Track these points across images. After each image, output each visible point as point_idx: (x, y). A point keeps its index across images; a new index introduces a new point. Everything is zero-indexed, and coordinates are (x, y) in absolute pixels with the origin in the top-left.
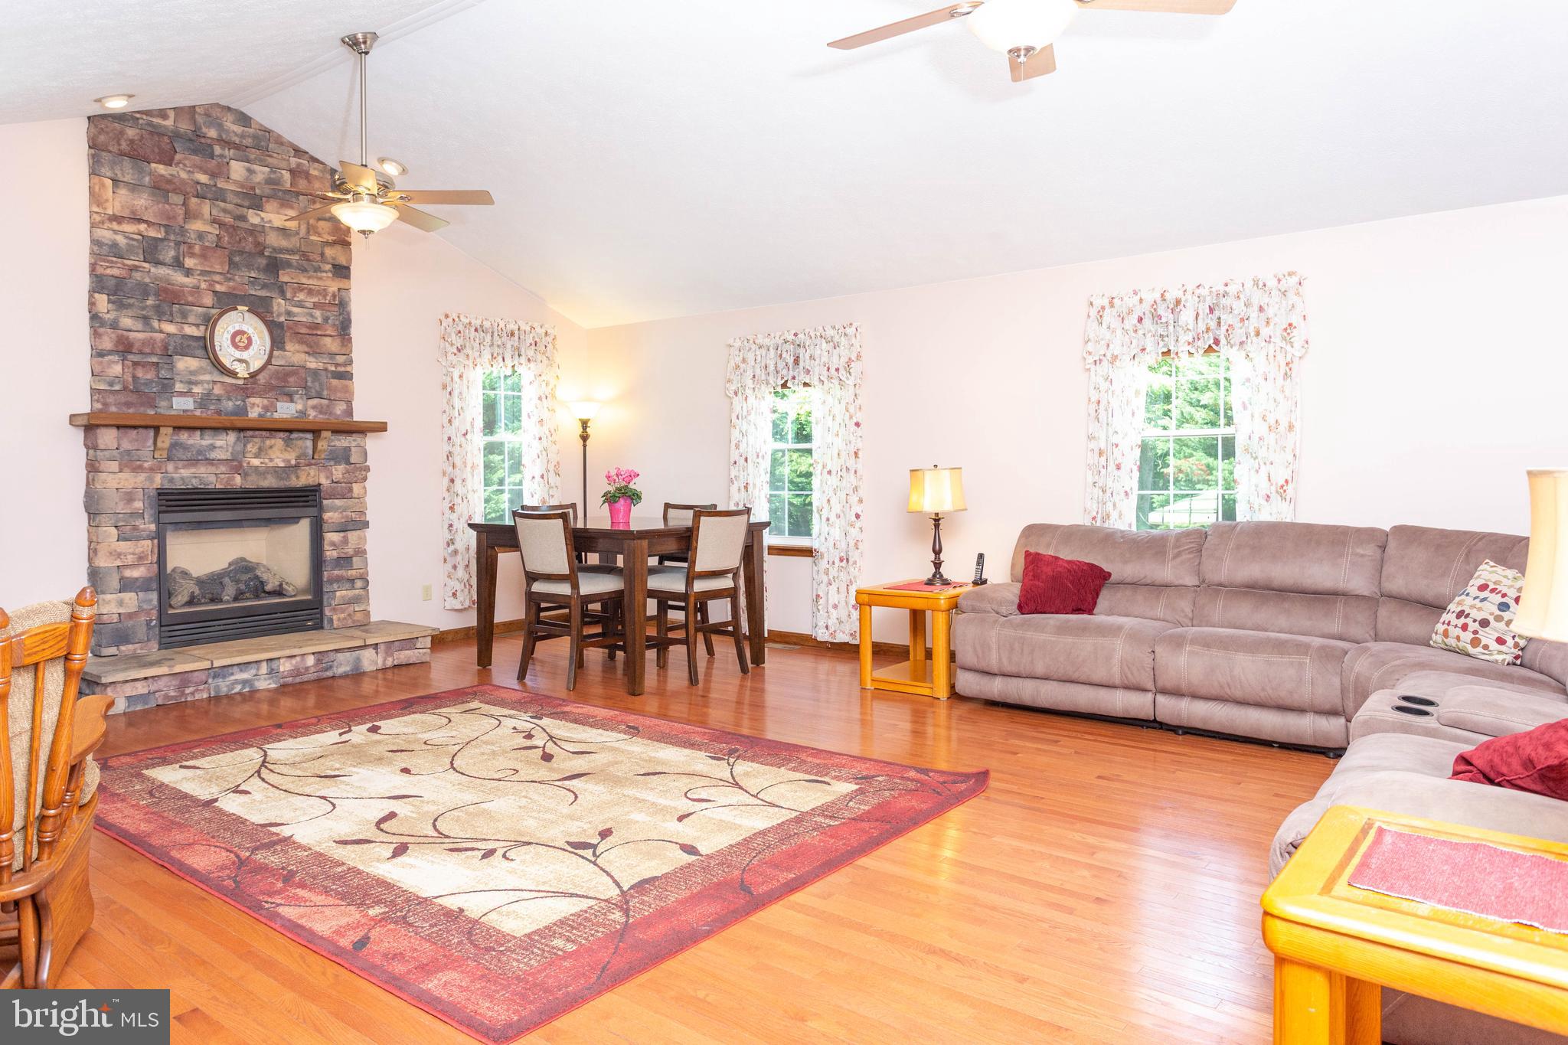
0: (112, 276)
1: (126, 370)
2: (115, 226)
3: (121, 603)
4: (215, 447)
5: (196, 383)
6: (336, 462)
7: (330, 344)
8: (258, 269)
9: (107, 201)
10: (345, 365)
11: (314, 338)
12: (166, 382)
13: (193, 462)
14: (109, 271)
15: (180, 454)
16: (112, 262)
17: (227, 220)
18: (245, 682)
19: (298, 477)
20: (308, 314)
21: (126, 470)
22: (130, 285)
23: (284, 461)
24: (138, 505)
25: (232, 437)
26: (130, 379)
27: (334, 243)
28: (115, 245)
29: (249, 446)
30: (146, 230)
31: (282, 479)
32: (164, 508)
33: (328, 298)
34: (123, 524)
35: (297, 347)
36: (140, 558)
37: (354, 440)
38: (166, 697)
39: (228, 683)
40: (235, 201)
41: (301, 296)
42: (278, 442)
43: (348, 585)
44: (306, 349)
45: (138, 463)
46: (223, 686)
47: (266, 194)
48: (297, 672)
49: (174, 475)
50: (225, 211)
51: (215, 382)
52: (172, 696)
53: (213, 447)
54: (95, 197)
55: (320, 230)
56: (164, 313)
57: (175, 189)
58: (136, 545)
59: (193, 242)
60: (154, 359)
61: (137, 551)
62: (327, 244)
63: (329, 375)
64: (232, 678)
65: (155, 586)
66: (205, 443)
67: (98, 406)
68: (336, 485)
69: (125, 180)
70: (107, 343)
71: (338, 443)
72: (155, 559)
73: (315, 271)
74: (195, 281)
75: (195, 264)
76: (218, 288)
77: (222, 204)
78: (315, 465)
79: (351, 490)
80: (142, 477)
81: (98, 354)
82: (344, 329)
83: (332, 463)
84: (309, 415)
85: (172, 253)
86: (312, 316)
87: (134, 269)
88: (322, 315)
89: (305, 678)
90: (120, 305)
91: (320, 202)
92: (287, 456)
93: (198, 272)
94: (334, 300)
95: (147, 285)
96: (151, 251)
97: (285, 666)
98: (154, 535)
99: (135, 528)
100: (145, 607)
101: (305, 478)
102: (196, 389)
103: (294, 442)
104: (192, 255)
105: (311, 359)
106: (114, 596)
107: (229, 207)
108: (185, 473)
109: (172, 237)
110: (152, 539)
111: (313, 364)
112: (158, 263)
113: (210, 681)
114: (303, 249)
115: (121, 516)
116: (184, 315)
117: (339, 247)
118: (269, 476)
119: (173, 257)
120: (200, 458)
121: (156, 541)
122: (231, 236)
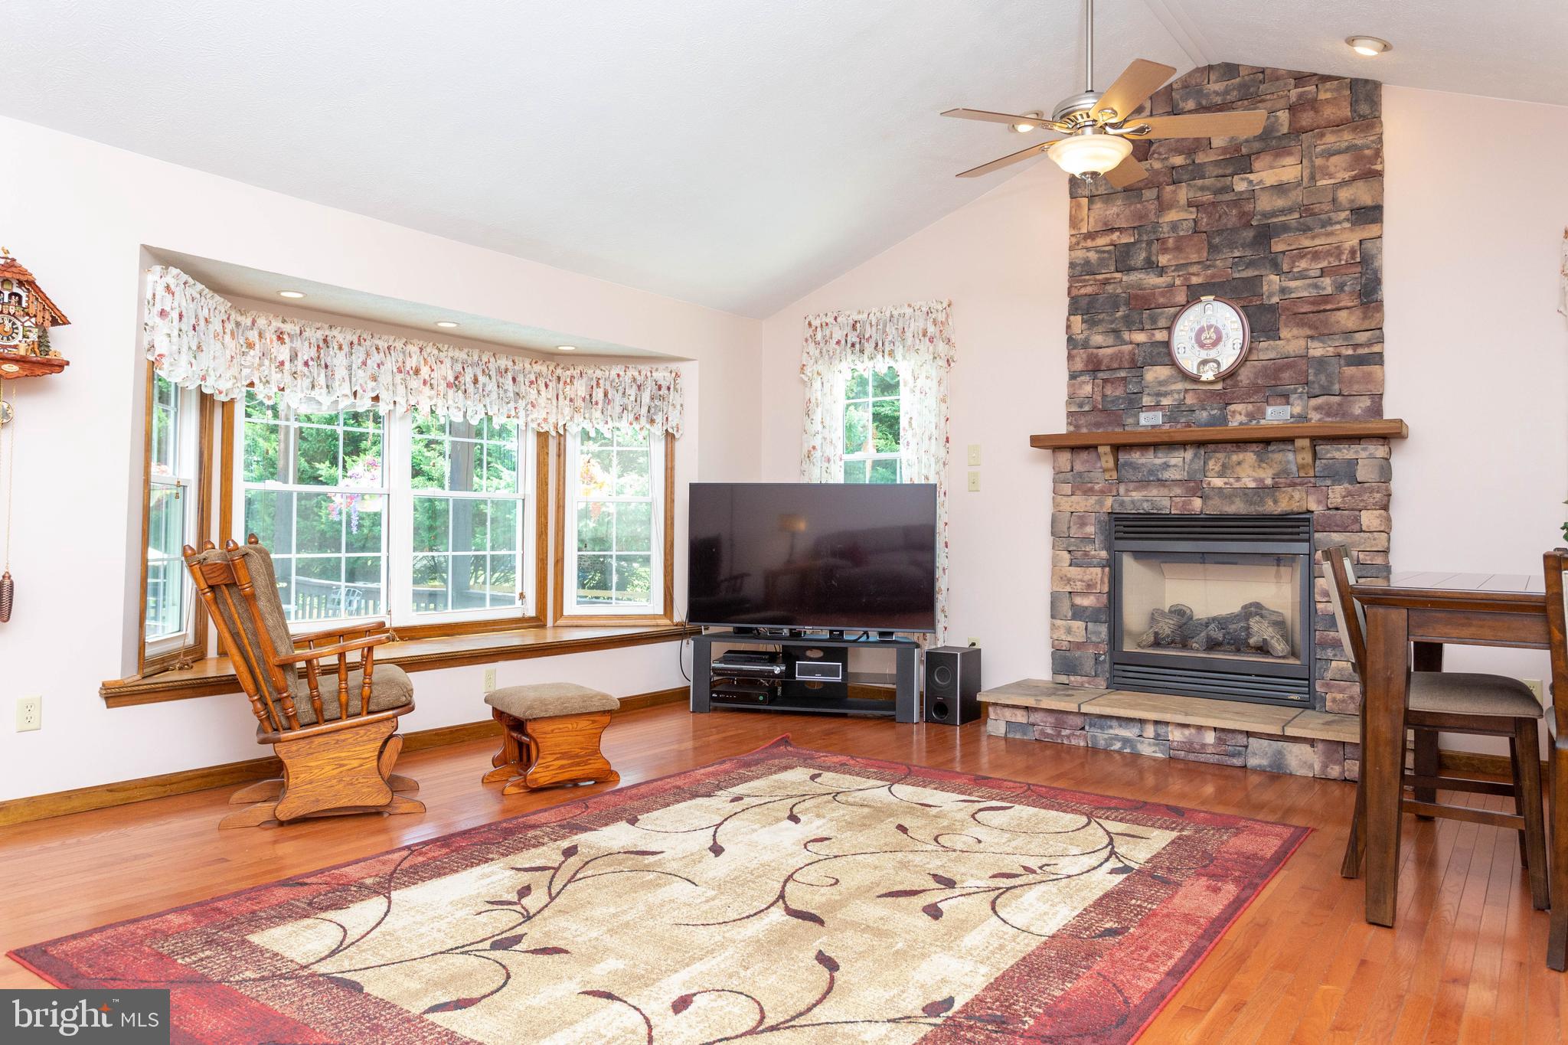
0: (1086, 295)
1: (1096, 389)
2: (1089, 243)
3: (1069, 631)
4: (1169, 466)
5: (1165, 394)
6: (1333, 481)
7: (1346, 319)
8: (1243, 246)
9: (1082, 220)
10: (1369, 344)
11: (1321, 316)
12: (1134, 396)
13: (1144, 483)
14: (1083, 291)
15: (1128, 474)
16: (1085, 280)
17: (1205, 199)
18: (1126, 741)
19: (1275, 502)
20: (1309, 285)
21: (1078, 492)
22: (1101, 300)
23: (1255, 480)
24: (1090, 529)
25: (1189, 454)
26: (1099, 398)
27: (1354, 179)
28: (1087, 262)
29: (1211, 464)
30: (1119, 237)
31: (1251, 503)
32: (1121, 535)
33: (1344, 257)
34: (1074, 548)
35: (1295, 331)
36: (1089, 586)
37: (1364, 449)
38: (1042, 732)
39: (1106, 736)
40: (1215, 174)
41: (1303, 264)
42: (1249, 457)
44: (1309, 332)
45: (1090, 485)
46: (1102, 737)
47: (1255, 150)
48: (1188, 746)
49: (1125, 498)
50: (1202, 189)
51: (1186, 391)
52: (1048, 734)
53: (1166, 466)
54: (1074, 222)
55: (1332, 169)
56: (1134, 323)
57: (1147, 185)
58: (1085, 572)
59: (1167, 235)
60: (1123, 374)
61: (1087, 578)
62: (1344, 183)
63: (1342, 362)
64: (1111, 731)
65: (1103, 617)
66: (1158, 461)
67: (1072, 428)
68: (1331, 512)
69: (1099, 193)
70: (1079, 366)
71: (1337, 455)
72: (1106, 589)
73: (1323, 227)
74: (1169, 279)
75: (1169, 260)
76: (1195, 280)
77: (1199, 182)
78: (1301, 484)
79: (1357, 520)
80: (1093, 500)
81: (1073, 376)
82: (1369, 296)
83: (1328, 482)
84: (1311, 419)
85: (1143, 255)
86: (1316, 286)
87: (1106, 282)
88: (1334, 282)
89: (1202, 758)
90: (1091, 323)
91: (1333, 132)
92: (1261, 474)
93: (1173, 268)
94: (1354, 259)
95: (1118, 296)
96: (1122, 259)
97: (1176, 735)
98: (1104, 562)
99: (1086, 554)
100: (1094, 639)
101: (1288, 502)
102: (1165, 401)
103: (1270, 455)
104: (1165, 250)
105: (1316, 344)
107: (1207, 182)
108: (1136, 495)
109: (1145, 238)
110: (1103, 567)
111: (1317, 350)
112: (1129, 270)
113: (1087, 728)
114: (1305, 202)
115: (1073, 540)
116: (1154, 320)
117: (1360, 184)
118: (1237, 500)
119: (1144, 259)
120: (1151, 479)
121: (1107, 569)
122: (1210, 215)
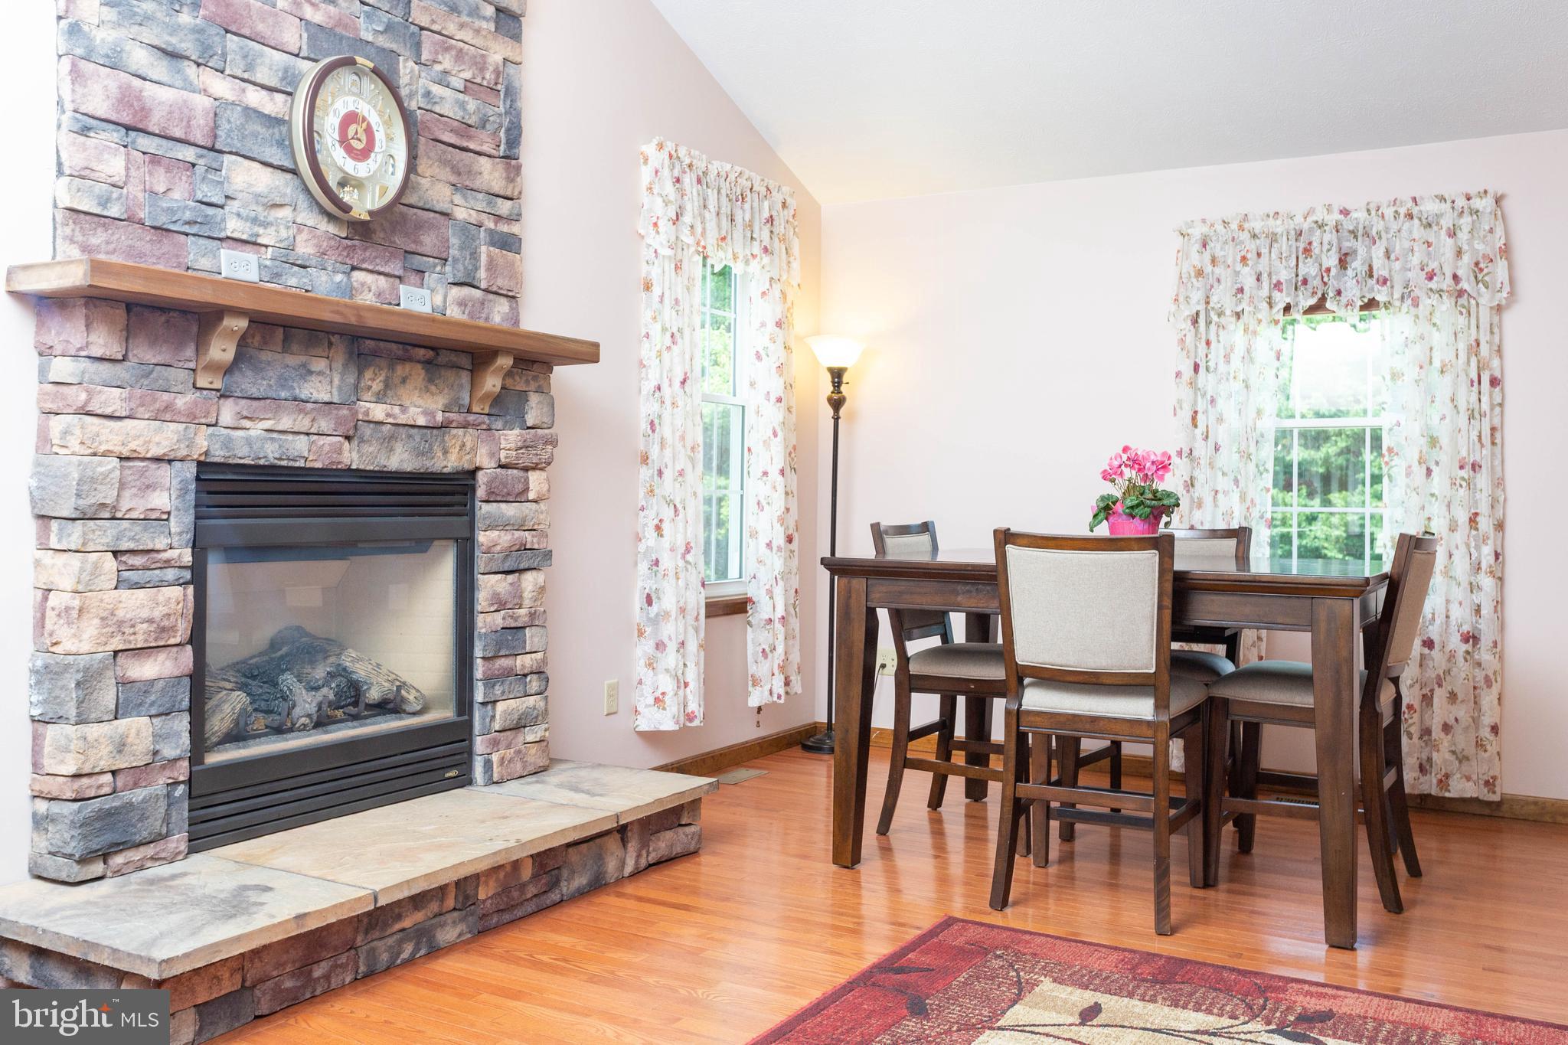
1: (133, 173)
3: (118, 745)
4: (310, 372)
5: (266, 225)
6: (505, 422)
7: (489, 173)
10: (512, 221)
11: (464, 156)
12: (209, 210)
13: (269, 402)
15: (248, 381)
19: (445, 452)
20: (453, 101)
21: (141, 412)
23: (425, 413)
24: (164, 501)
25: (337, 356)
26: (141, 196)
29: (368, 376)
31: (420, 453)
33: (488, 76)
34: (129, 545)
35: (437, 169)
36: (162, 632)
37: (534, 379)
38: (277, 992)
41: (446, 62)
42: (416, 370)
43: (518, 689)
44: (452, 177)
45: (166, 396)
48: (507, 899)
49: (231, 433)
51: (298, 226)
52: (288, 991)
53: (306, 372)
56: (211, 52)
58: (151, 600)
60: (188, 155)
63: (486, 238)
65: (184, 700)
66: (291, 360)
68: (503, 471)
70: (96, 102)
71: (509, 382)
72: (188, 635)
73: (470, 15)
76: (309, 12)
78: (473, 425)
79: (527, 485)
80: (171, 431)
82: (511, 146)
83: (499, 423)
84: (455, 321)
86: (461, 106)
88: (477, 108)
90: (126, 14)
92: (430, 403)
94: (498, 83)
97: (491, 887)
98: (187, 574)
99: (152, 557)
100: (166, 751)
101: (455, 454)
102: (266, 238)
103: (443, 372)
105: (458, 199)
106: (105, 728)
108: (253, 428)
110: (184, 584)
111: (461, 210)
113: (359, 939)
115: (124, 526)
116: (248, 64)
118: (399, 446)
120: (283, 394)
121: (190, 590)
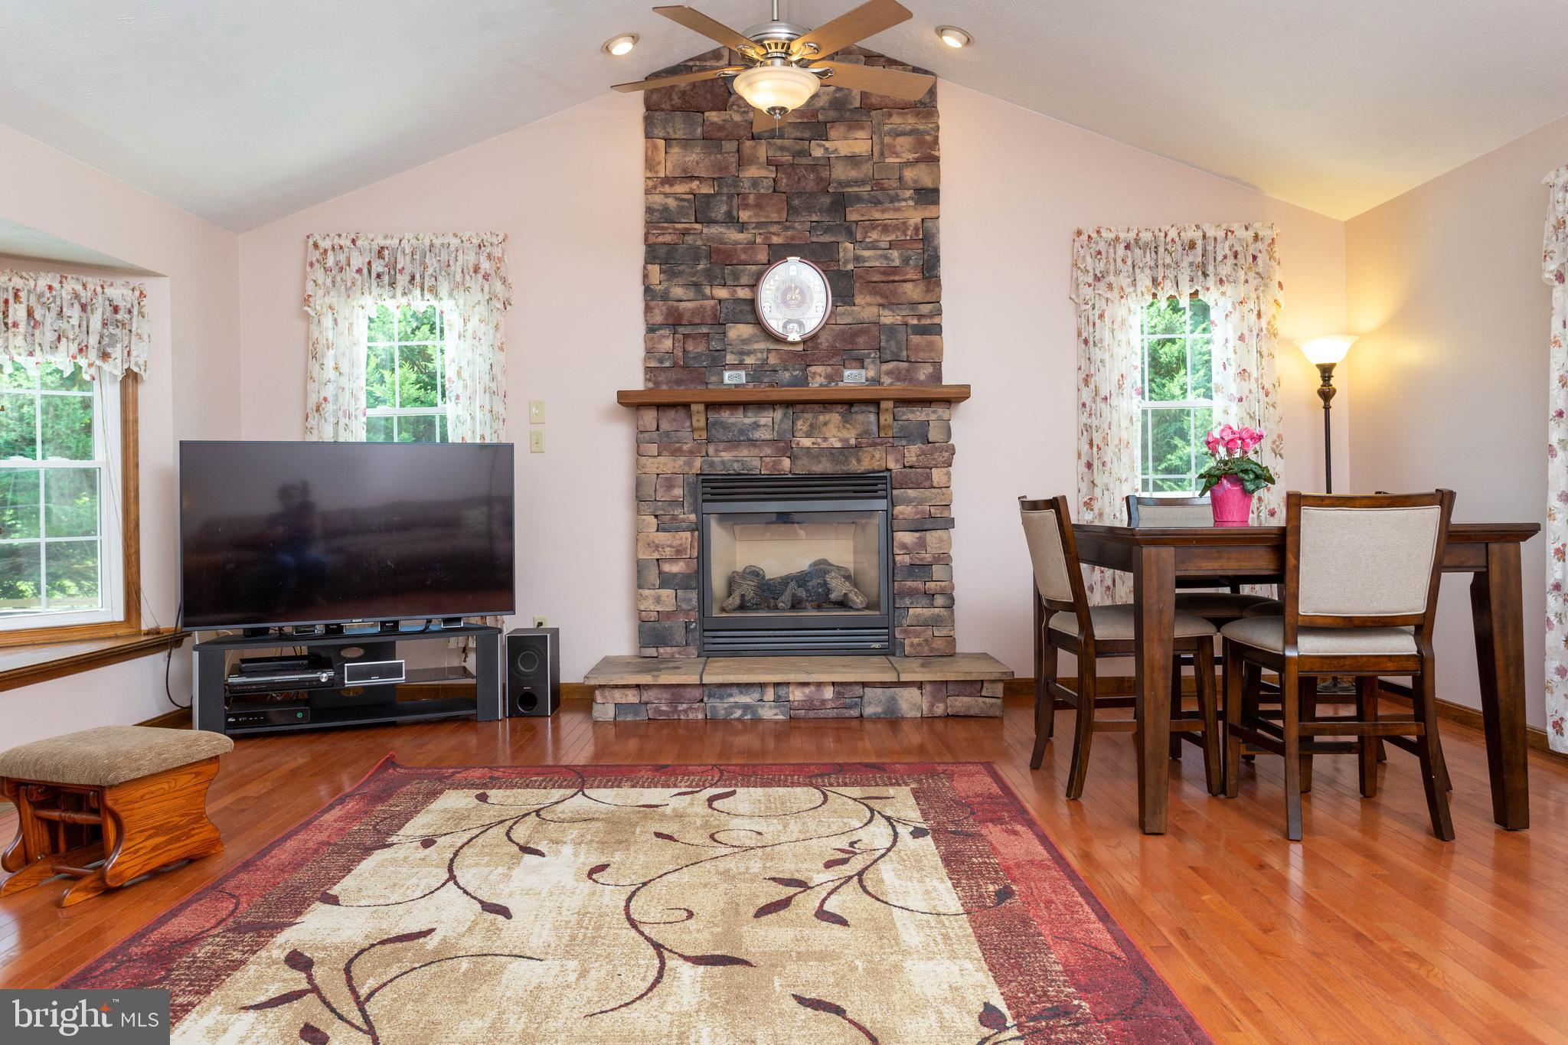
0: (664, 244)
1: (677, 344)
2: (667, 189)
3: (658, 600)
4: (759, 426)
5: (749, 353)
6: (909, 441)
7: (912, 291)
8: (821, 211)
9: (659, 163)
10: (931, 316)
11: (891, 285)
12: (717, 354)
13: (733, 444)
14: (661, 239)
15: (720, 434)
16: (663, 228)
17: (784, 159)
18: (746, 707)
19: (859, 461)
20: (881, 256)
21: (665, 453)
22: (681, 251)
23: (841, 440)
24: (678, 492)
25: (778, 414)
26: (680, 354)
27: (917, 161)
28: (666, 209)
29: (799, 423)
30: (698, 186)
31: (838, 463)
32: (709, 497)
33: (909, 233)
34: (662, 512)
35: (869, 299)
36: (678, 552)
37: (934, 412)
38: (657, 710)
39: (726, 705)
40: (793, 136)
41: (874, 235)
42: (834, 417)
43: (925, 601)
44: (880, 301)
45: (677, 445)
46: (720, 706)
47: (830, 119)
48: (809, 705)
49: (714, 459)
50: (782, 148)
51: (769, 351)
52: (663, 711)
53: (756, 426)
54: (650, 164)
55: (898, 148)
56: (716, 277)
57: (727, 136)
58: (674, 537)
59: (747, 191)
60: (705, 330)
61: (675, 543)
62: (909, 164)
63: (909, 331)
64: (731, 700)
65: (694, 584)
66: (748, 421)
67: (651, 385)
68: (907, 470)
69: (677, 136)
70: (658, 318)
71: (911, 417)
72: (695, 554)
73: (891, 202)
74: (750, 236)
75: (750, 217)
76: (775, 240)
77: (779, 142)
78: (881, 444)
79: (929, 477)
80: (681, 460)
81: (651, 329)
82: (930, 271)
83: (904, 442)
84: (884, 383)
85: (724, 208)
86: (886, 258)
87: (685, 233)
88: (901, 255)
89: (822, 714)
90: (670, 274)
91: (898, 114)
92: (846, 434)
93: (754, 225)
94: (917, 235)
95: (698, 248)
96: (702, 210)
97: (797, 695)
98: (694, 526)
99: (674, 518)
100: (684, 606)
101: (870, 461)
102: (749, 360)
103: (854, 416)
104: (746, 206)
105: (887, 312)
106: (652, 592)
107: (787, 143)
108: (726, 456)
109: (725, 191)
110: (692, 531)
111: (888, 318)
112: (710, 222)
113: (705, 699)
114: (876, 177)
115: (660, 503)
116: (736, 276)
117: (922, 166)
118: (824, 460)
119: (725, 213)
120: (742, 438)
121: (696, 533)
122: (789, 176)
